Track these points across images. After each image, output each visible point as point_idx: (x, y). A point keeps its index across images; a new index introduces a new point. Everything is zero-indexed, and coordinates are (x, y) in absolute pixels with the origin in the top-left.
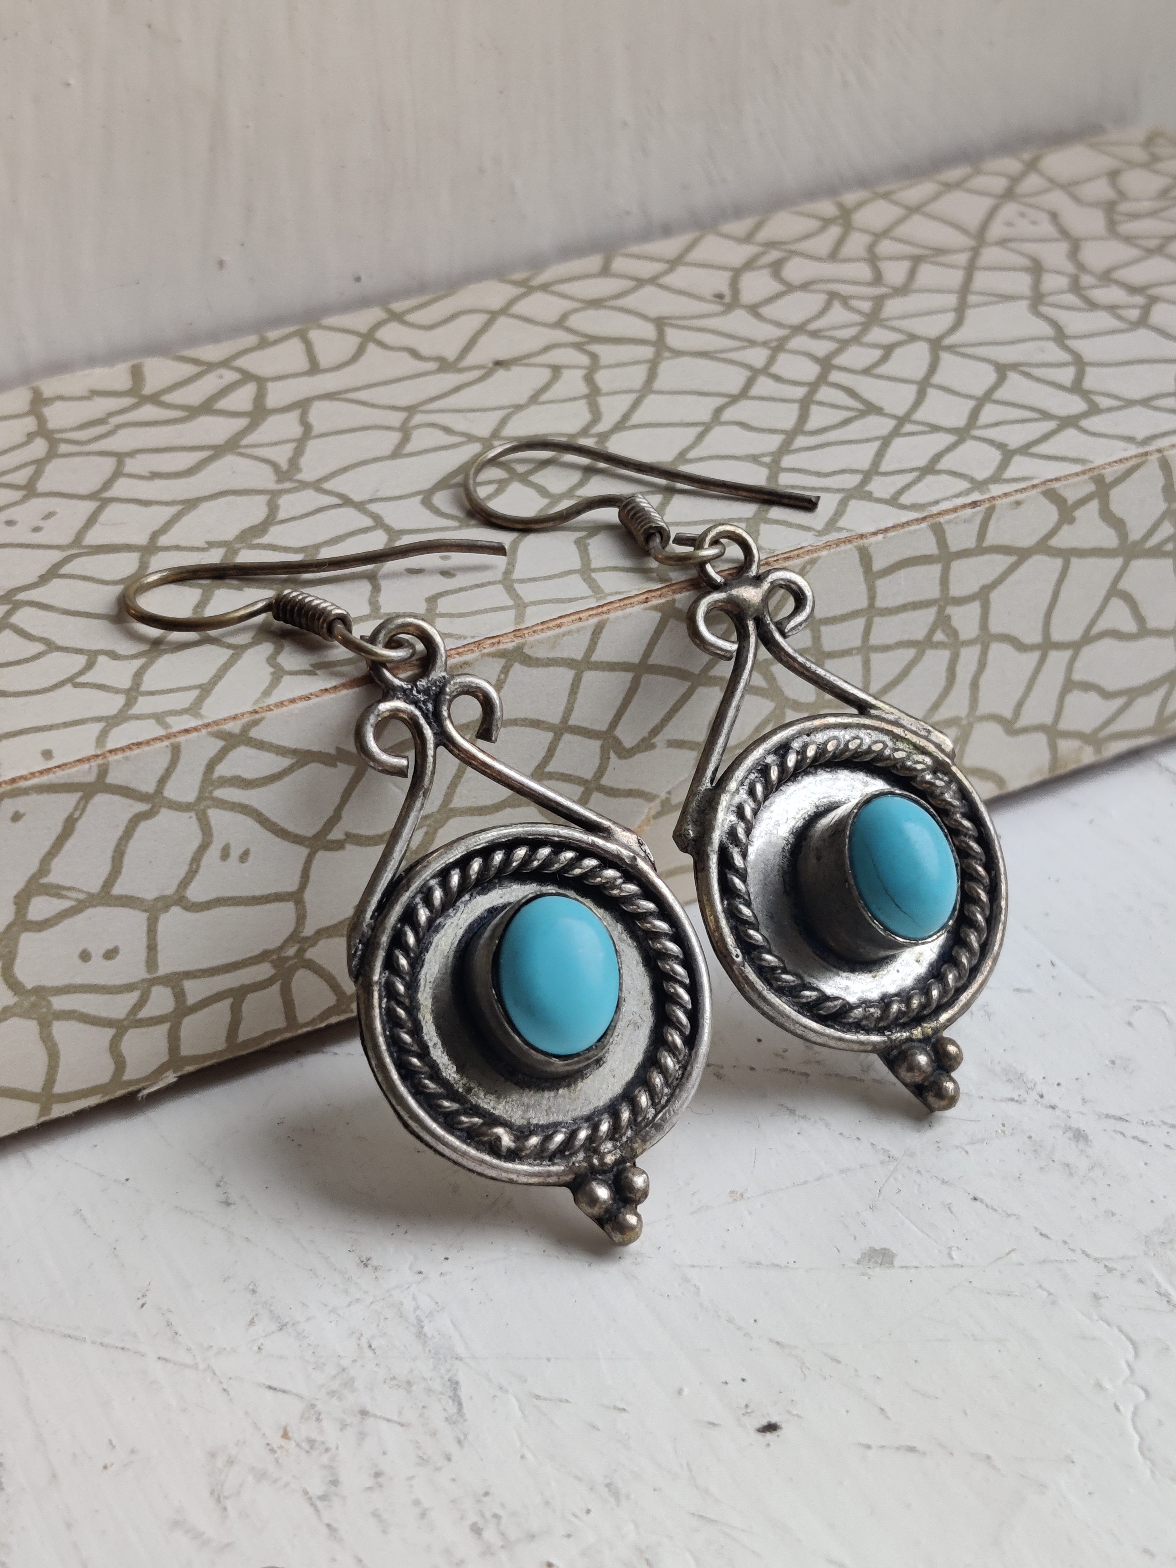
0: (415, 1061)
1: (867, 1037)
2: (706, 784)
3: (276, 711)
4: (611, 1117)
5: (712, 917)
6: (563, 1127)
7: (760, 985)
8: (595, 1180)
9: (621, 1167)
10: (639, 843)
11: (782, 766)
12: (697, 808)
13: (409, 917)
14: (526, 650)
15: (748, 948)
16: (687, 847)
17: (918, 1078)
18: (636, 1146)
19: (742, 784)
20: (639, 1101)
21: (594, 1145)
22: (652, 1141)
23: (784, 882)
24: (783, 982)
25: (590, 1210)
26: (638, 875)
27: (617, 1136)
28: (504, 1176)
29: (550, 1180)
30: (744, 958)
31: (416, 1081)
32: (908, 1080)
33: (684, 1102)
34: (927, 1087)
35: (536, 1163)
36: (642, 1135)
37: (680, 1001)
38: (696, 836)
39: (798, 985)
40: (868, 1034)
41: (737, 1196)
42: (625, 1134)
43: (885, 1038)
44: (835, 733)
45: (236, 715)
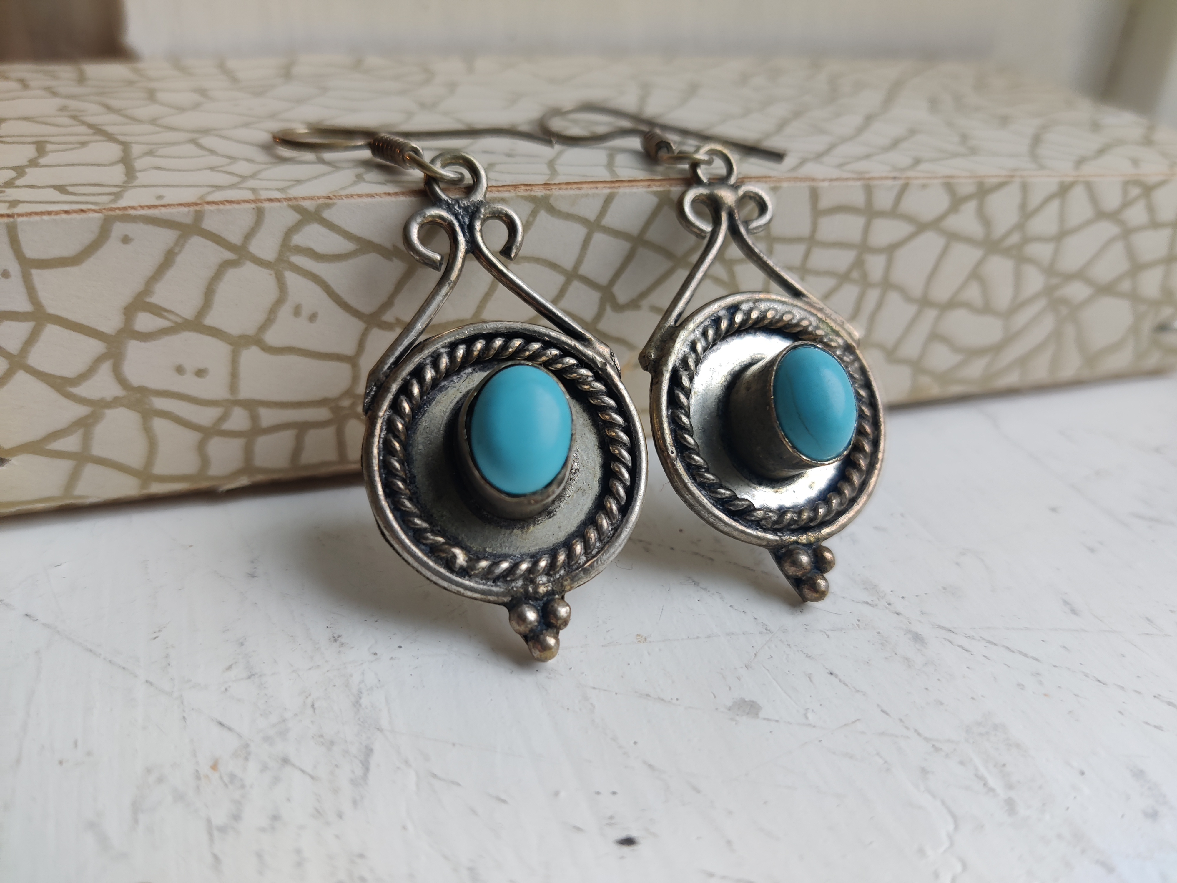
0: (400, 484)
1: (764, 534)
2: (671, 321)
3: (346, 201)
4: (550, 557)
5: (657, 420)
6: (511, 559)
7: (686, 478)
8: (526, 604)
9: (550, 597)
10: (611, 354)
11: (732, 321)
12: (661, 339)
13: (418, 373)
14: (552, 201)
15: (682, 448)
16: (647, 366)
17: (799, 573)
18: (566, 583)
19: (698, 327)
20: (575, 549)
21: (531, 576)
22: (579, 582)
23: (718, 407)
24: (705, 479)
25: (517, 627)
26: (606, 377)
27: (551, 573)
28: (454, 588)
29: (491, 598)
30: (677, 455)
31: (396, 499)
32: (790, 573)
33: (611, 555)
34: (804, 580)
35: (481, 582)
36: (571, 575)
37: (621, 477)
38: (656, 358)
39: (716, 483)
40: (765, 532)
41: (642, 639)
42: (558, 572)
43: (778, 538)
44: (775, 306)
45: (314, 197)
